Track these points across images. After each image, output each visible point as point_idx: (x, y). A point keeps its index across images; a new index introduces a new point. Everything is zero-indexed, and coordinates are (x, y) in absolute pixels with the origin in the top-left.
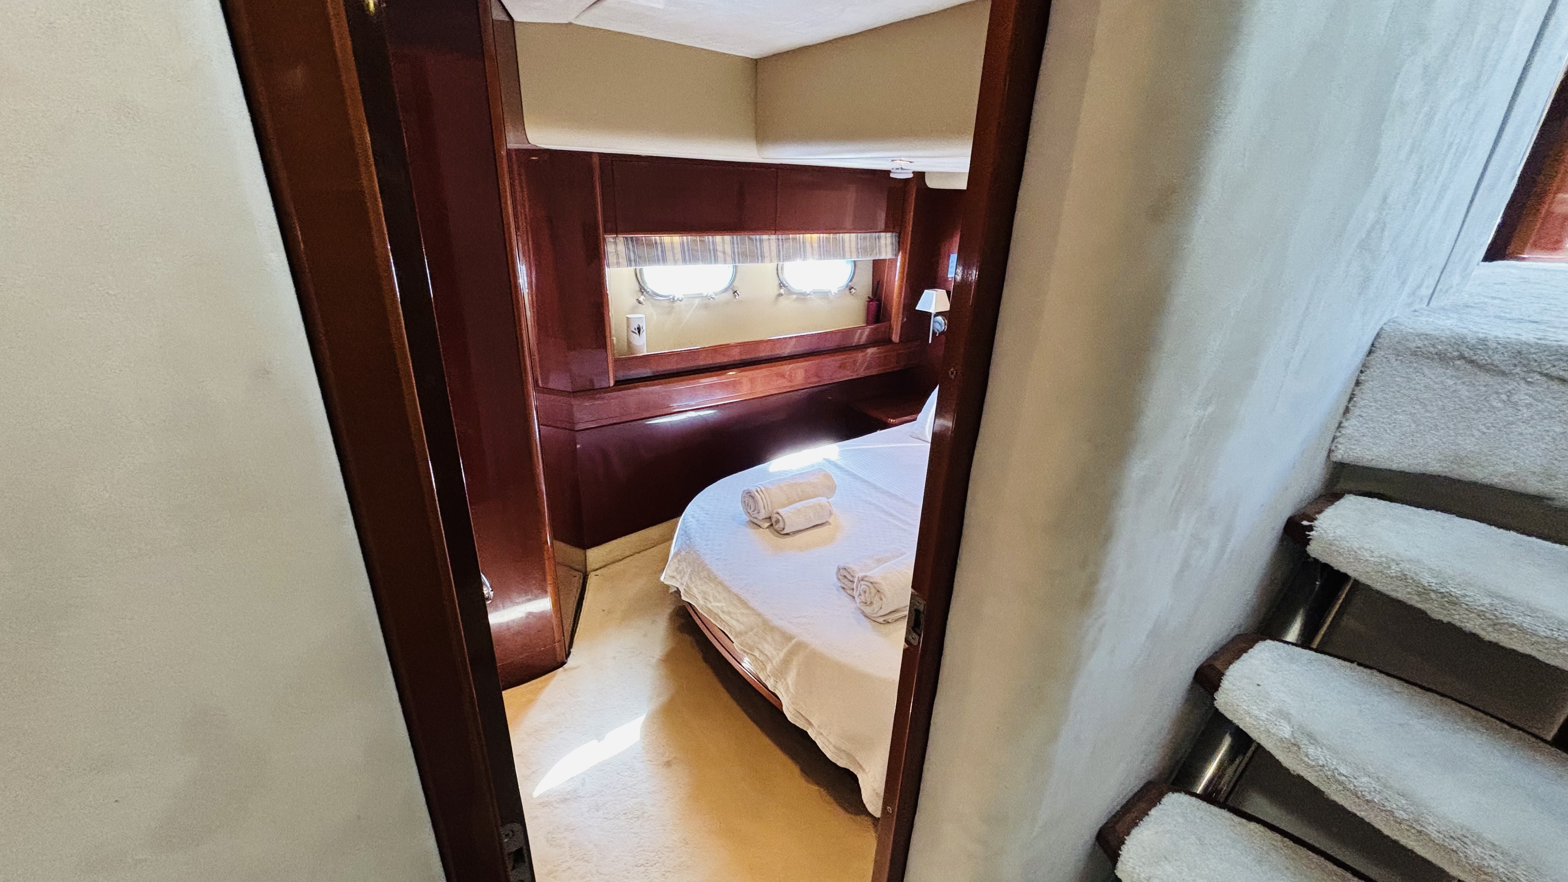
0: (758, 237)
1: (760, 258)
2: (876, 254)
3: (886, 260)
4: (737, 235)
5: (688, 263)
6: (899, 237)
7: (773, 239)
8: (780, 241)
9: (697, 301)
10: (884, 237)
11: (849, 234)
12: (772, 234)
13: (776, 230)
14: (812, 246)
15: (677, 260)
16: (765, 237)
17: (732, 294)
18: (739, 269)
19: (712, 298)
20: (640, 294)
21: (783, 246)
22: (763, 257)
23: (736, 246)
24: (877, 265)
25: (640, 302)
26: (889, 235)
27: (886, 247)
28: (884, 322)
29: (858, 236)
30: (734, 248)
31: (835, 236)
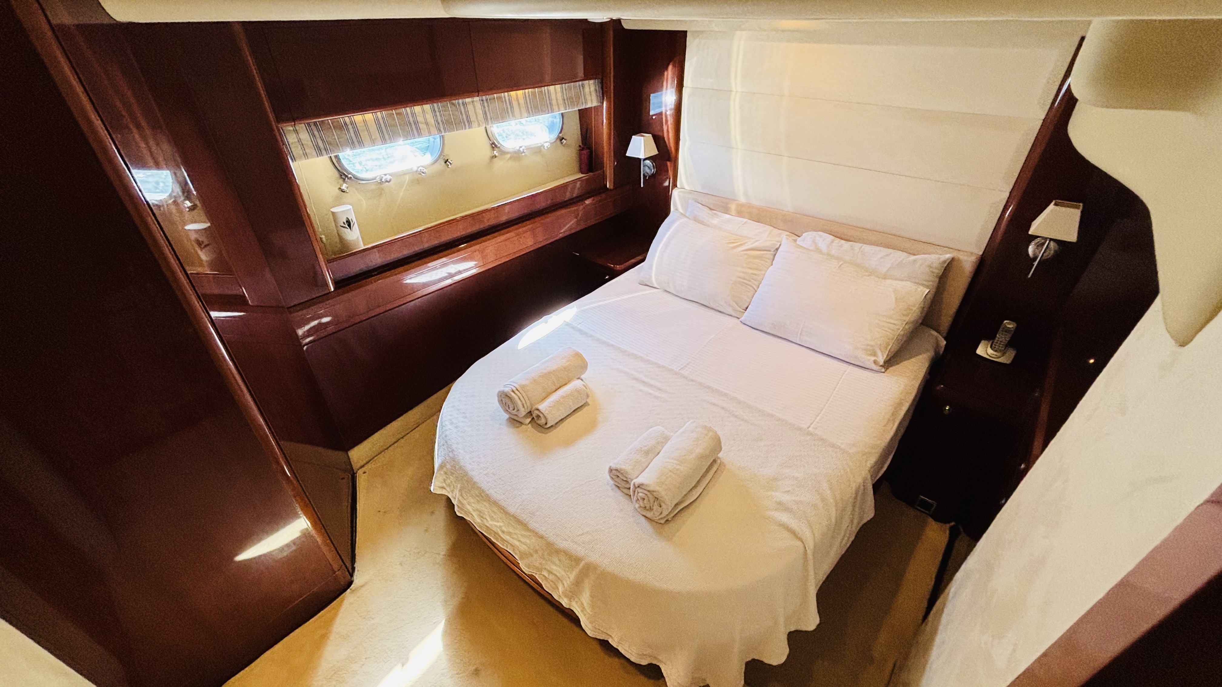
0: (460, 101)
1: (467, 124)
2: (582, 103)
3: (592, 107)
4: (437, 102)
5: (389, 142)
6: (602, 83)
7: (476, 101)
8: (485, 102)
9: (407, 178)
10: (587, 84)
11: (553, 86)
12: (474, 96)
13: (478, 91)
14: (519, 104)
15: (375, 139)
16: (468, 100)
17: (444, 163)
18: (446, 138)
19: (423, 173)
20: (341, 181)
21: (488, 106)
22: (470, 122)
23: (438, 114)
24: (584, 114)
25: (343, 191)
26: (592, 82)
27: (591, 95)
28: (597, 170)
29: (562, 87)
30: (436, 116)
31: (539, 89)
